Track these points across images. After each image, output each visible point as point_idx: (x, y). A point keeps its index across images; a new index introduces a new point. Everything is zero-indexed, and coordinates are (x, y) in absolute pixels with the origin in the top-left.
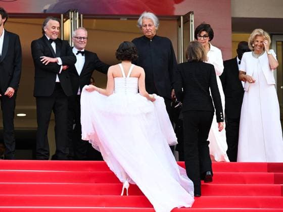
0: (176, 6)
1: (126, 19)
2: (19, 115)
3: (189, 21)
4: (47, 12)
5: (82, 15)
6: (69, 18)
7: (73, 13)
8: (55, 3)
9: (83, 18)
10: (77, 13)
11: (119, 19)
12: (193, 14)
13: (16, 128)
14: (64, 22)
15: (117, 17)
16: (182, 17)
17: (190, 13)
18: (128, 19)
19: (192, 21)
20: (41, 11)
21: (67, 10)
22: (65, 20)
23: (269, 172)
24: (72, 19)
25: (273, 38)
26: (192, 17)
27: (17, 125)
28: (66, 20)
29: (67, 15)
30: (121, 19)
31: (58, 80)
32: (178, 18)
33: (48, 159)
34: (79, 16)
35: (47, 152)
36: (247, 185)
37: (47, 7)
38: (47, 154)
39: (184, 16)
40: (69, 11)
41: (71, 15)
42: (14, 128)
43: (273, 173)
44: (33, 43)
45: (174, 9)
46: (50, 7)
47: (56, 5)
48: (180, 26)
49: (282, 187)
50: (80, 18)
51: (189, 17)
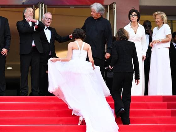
1: (74, 8)
2: (8, 68)
3: (113, 8)
4: (24, 4)
5: (46, 6)
6: (38, 8)
7: (40, 4)
9: (47, 7)
10: (43, 4)
12: (115, 4)
13: (6, 76)
14: (35, 10)
15: (68, 7)
16: (108, 6)
17: (113, 3)
18: (75, 7)
19: (115, 8)
21: (37, 3)
22: (35, 8)
23: (163, 101)
24: (40, 8)
26: (115, 6)
27: (7, 75)
28: (37, 9)
29: (37, 6)
30: (71, 8)
32: (106, 6)
33: (27, 95)
35: (26, 91)
36: (150, 109)
37: (24, 1)
38: (26, 92)
39: (110, 5)
40: (38, 3)
41: (40, 5)
42: (5, 76)
43: (166, 102)
44: (18, 23)
45: (103, 1)
46: (26, 1)
49: (172, 110)
50: (45, 7)
51: (113, 6)
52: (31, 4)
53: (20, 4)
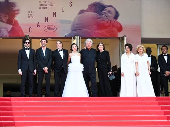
0: (118, 33)
1: (98, 39)
3: (124, 39)
4: (66, 36)
8: (69, 33)
9: (81, 39)
10: (79, 37)
11: (95, 39)
16: (121, 38)
17: (124, 36)
20: (64, 36)
24: (76, 39)
25: (158, 46)
26: (125, 38)
28: (74, 40)
29: (74, 38)
31: (63, 67)
32: (120, 38)
34: (79, 38)
36: (147, 106)
37: (66, 34)
39: (122, 38)
40: (75, 36)
41: (76, 37)
43: (158, 101)
45: (117, 34)
46: (67, 34)
47: (70, 34)
48: (120, 41)
49: (162, 106)
50: (79, 39)
51: (124, 38)
52: (71, 36)
53: (63, 36)
